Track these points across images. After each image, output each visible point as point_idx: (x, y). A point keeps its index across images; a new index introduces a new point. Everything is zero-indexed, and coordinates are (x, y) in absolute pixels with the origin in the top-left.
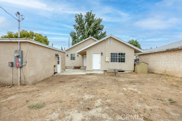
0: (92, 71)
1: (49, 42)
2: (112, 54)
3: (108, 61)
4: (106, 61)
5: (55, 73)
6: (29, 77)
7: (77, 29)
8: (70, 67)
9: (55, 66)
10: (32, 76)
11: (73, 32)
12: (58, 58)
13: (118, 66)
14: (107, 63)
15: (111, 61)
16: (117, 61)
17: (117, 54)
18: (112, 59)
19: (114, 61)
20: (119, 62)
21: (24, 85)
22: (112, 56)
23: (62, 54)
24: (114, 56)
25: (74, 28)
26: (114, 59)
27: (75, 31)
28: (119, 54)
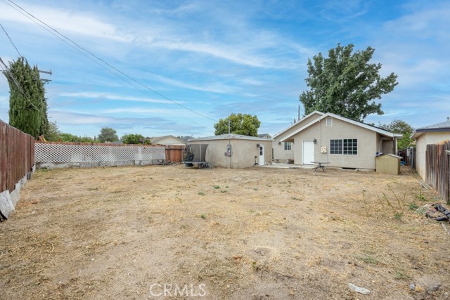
0: (301, 165)
1: (260, 123)
2: (332, 141)
3: (325, 152)
4: (322, 152)
5: (256, 164)
7: (314, 85)
9: (256, 157)
10: (236, 163)
11: (306, 93)
12: (261, 148)
13: (343, 160)
15: (332, 152)
16: (341, 153)
17: (341, 141)
18: (332, 149)
19: (336, 153)
20: (344, 154)
22: (332, 145)
23: (266, 143)
24: (336, 145)
25: (308, 85)
26: (336, 149)
27: (309, 91)
28: (345, 141)
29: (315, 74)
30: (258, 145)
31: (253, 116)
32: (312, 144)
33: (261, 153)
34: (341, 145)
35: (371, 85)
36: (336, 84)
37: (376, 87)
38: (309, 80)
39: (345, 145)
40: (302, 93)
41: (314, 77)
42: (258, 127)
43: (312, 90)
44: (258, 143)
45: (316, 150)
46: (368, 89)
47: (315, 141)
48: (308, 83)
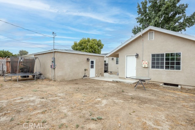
2: (153, 56)
3: (147, 66)
4: (144, 66)
6: (58, 76)
7: (141, 21)
8: (115, 73)
9: (85, 70)
10: (60, 76)
11: (136, 27)
12: (92, 62)
14: (146, 70)
15: (153, 67)
16: (162, 67)
17: (162, 55)
18: (153, 63)
19: (158, 67)
20: (166, 69)
21: (55, 81)
22: (153, 60)
23: (97, 58)
24: (158, 59)
25: (138, 22)
26: (158, 63)
27: (139, 26)
28: (167, 55)
29: (142, 14)
30: (88, 60)
31: (98, 40)
32: (134, 58)
33: (92, 67)
34: (162, 59)
35: (179, 21)
36: (157, 18)
37: (183, 22)
38: (138, 18)
39: (167, 59)
40: (134, 27)
41: (142, 16)
42: (102, 48)
43: (140, 25)
44: (88, 57)
45: (138, 64)
46: (177, 24)
47: (137, 56)
48: (137, 21)
